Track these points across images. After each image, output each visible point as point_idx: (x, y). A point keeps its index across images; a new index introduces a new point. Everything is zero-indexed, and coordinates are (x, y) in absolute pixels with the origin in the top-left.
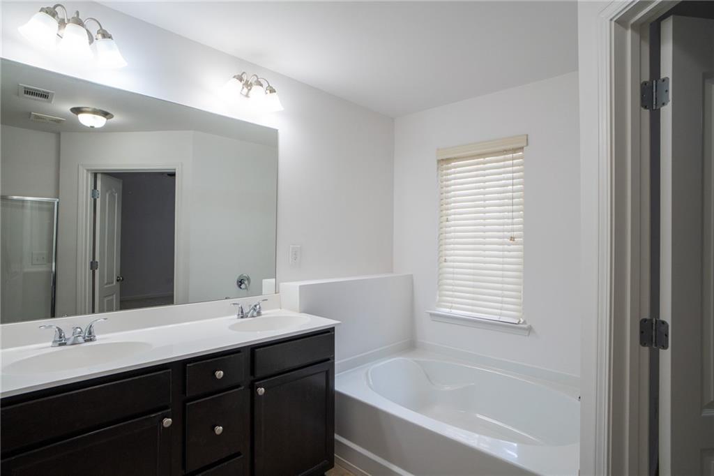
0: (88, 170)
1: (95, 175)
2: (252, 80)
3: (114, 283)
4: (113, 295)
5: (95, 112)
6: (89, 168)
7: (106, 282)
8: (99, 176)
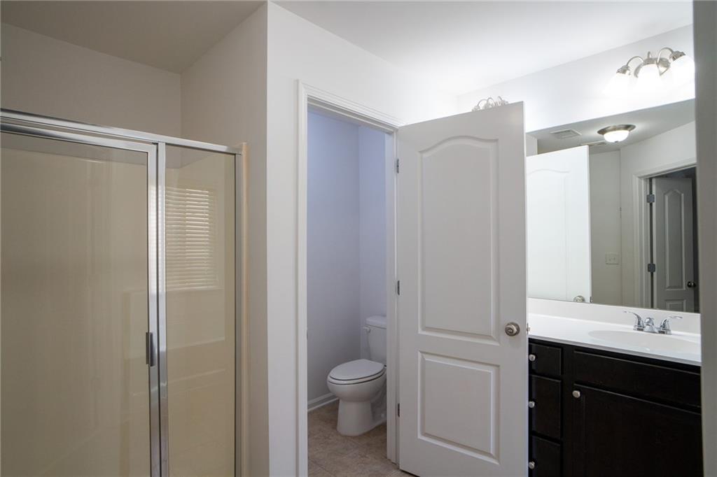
0: (640, 178)
1: (651, 179)
2: (667, 55)
3: (684, 289)
4: (683, 300)
5: (615, 129)
6: (643, 175)
7: (668, 285)
8: (654, 181)
